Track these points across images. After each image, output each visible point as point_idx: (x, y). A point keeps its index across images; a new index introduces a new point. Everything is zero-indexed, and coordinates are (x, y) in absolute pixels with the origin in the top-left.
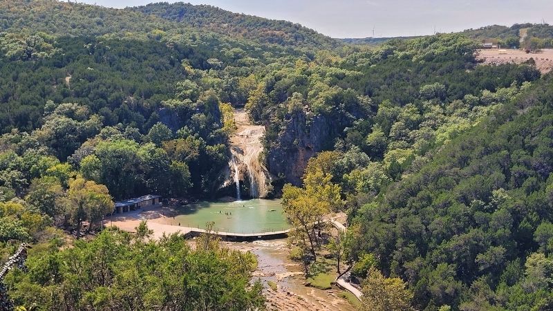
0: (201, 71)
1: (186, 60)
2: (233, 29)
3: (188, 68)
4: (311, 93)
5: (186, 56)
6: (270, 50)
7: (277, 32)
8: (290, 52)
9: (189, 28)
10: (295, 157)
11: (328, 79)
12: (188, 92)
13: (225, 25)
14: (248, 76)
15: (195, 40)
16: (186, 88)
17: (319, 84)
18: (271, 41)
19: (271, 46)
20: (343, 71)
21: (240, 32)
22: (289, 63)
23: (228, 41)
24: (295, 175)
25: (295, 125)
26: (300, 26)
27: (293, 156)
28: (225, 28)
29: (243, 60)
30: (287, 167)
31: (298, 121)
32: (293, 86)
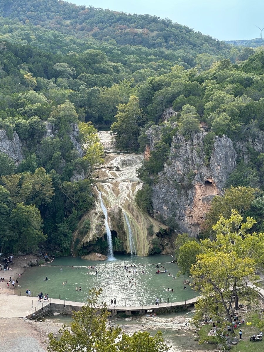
0: (45, 81)
1: (24, 65)
2: (78, 26)
3: (28, 76)
4: (209, 105)
5: (25, 61)
6: (133, 53)
7: (140, 31)
8: (161, 55)
9: (20, 25)
10: (189, 196)
11: (230, 86)
12: (35, 106)
13: (68, 22)
14: (110, 86)
15: (30, 40)
16: (33, 102)
17: (219, 93)
18: (133, 42)
19: (133, 48)
20: (250, 75)
21: (89, 31)
22: (162, 69)
23: (74, 43)
24: (190, 222)
25: (189, 150)
26: (170, 21)
27: (187, 195)
28: (67, 26)
29: (102, 65)
30: (178, 212)
31: (192, 144)
32: (180, 97)
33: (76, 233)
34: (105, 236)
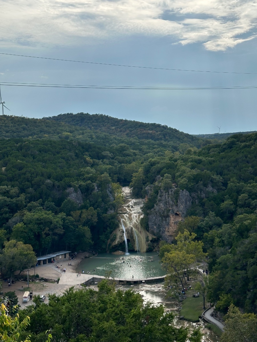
0: (97, 161)
1: (87, 153)
2: (119, 130)
3: (88, 159)
4: (178, 174)
5: (87, 151)
6: (146, 144)
7: (151, 132)
8: (161, 145)
9: (89, 130)
10: (167, 221)
11: (190, 164)
12: (89, 176)
13: (113, 128)
14: (130, 163)
15: (92, 138)
16: (88, 173)
17: (183, 168)
18: (147, 138)
19: (146, 141)
20: (200, 158)
21: (124, 132)
22: (160, 153)
23: (116, 139)
24: (168, 234)
25: (167, 197)
26: (167, 126)
28: (113, 130)
29: (127, 152)
30: (162, 229)
31: (169, 194)
32: (164, 169)
33: (109, 241)
34: (124, 241)
